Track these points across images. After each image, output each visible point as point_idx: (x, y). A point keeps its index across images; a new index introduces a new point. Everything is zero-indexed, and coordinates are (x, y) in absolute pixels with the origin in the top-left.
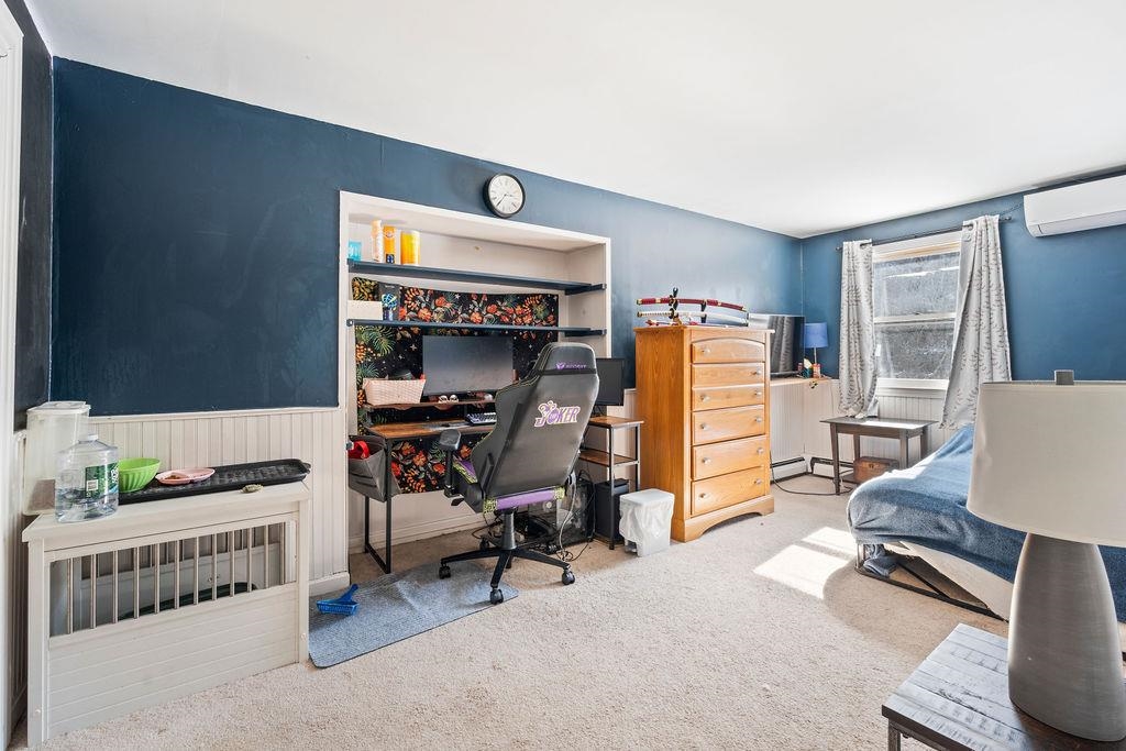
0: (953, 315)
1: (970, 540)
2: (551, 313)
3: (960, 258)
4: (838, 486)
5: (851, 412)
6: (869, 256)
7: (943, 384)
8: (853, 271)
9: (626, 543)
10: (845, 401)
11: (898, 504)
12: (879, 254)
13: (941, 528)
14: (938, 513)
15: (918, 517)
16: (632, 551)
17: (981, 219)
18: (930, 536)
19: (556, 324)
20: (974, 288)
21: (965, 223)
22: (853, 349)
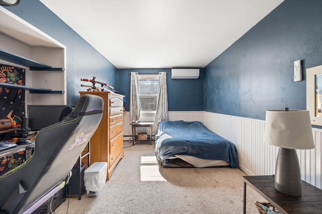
0: (157, 95)
1: (190, 150)
2: (20, 79)
3: (158, 81)
4: (133, 143)
5: (134, 121)
6: (138, 77)
7: (155, 112)
8: (134, 81)
9: (88, 193)
10: (132, 118)
11: (174, 145)
12: (140, 77)
13: (184, 149)
14: (184, 145)
15: (179, 147)
16: (93, 195)
17: (163, 72)
18: (181, 152)
19: (24, 85)
20: (162, 89)
21: (159, 73)
22: (134, 103)
